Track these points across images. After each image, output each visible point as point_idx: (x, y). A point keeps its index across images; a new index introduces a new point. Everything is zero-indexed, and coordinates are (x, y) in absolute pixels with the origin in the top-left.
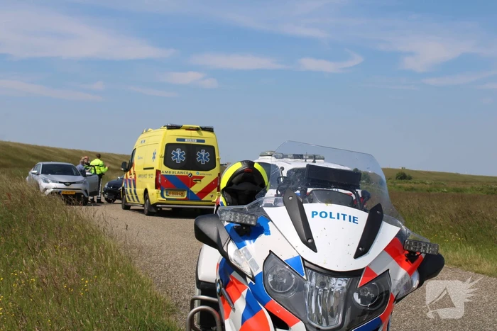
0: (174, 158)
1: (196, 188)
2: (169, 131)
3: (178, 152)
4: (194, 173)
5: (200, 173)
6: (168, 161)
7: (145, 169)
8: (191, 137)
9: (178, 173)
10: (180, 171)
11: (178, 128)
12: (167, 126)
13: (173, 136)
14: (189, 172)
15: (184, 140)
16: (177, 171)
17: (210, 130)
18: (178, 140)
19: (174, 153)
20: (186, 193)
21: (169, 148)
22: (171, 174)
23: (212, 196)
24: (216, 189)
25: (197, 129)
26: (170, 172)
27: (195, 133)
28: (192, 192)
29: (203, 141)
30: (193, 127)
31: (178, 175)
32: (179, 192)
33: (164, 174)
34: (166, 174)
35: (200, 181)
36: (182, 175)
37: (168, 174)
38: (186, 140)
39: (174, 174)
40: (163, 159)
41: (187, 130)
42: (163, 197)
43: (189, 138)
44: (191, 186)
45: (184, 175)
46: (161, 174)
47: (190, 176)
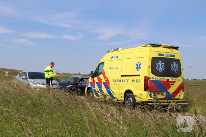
0: (158, 68)
1: (171, 90)
2: (153, 48)
3: (160, 63)
4: (170, 79)
5: (173, 79)
6: (154, 71)
7: (122, 76)
8: (167, 53)
9: (161, 79)
10: (162, 77)
11: (158, 46)
12: (151, 45)
13: (156, 52)
14: (167, 78)
15: (163, 55)
16: (160, 77)
17: (176, 48)
18: (159, 55)
19: (157, 64)
20: (165, 94)
21: (154, 60)
22: (156, 80)
23: (180, 95)
24: (182, 91)
25: (170, 47)
26: (155, 78)
27: (168, 50)
28: (169, 93)
29: (174, 56)
30: (167, 46)
31: (161, 80)
32: (161, 93)
33: (152, 80)
34: (153, 80)
35: (173, 85)
36: (163, 80)
37: (155, 80)
38: (164, 55)
39: (158, 80)
40: (151, 68)
41: (164, 47)
42: (151, 97)
43: (166, 53)
44: (169, 89)
45: (164, 80)
46: (150, 80)
47: (168, 81)
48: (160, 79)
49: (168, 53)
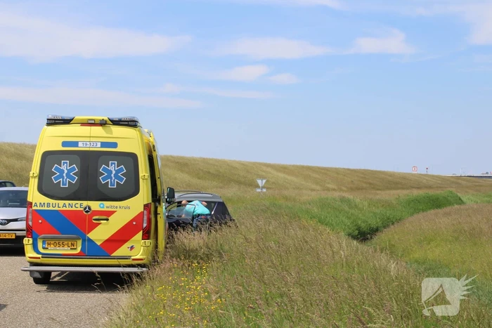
0: (56, 179)
1: (100, 234)
2: (50, 127)
3: (65, 167)
4: (95, 205)
5: (107, 205)
6: (45, 185)
9: (64, 206)
10: (67, 202)
11: (67, 122)
12: (47, 120)
14: (85, 203)
16: (61, 203)
17: (132, 123)
18: (64, 144)
19: (57, 169)
20: (80, 243)
21: (49, 159)
22: (51, 208)
24: (139, 235)
25: (102, 124)
26: (48, 205)
27: (97, 131)
28: (90, 241)
29: (114, 145)
30: (94, 120)
31: (64, 209)
32: (66, 242)
33: (39, 208)
34: (41, 208)
35: (107, 220)
36: (70, 209)
37: (46, 208)
38: (80, 144)
39: (56, 208)
40: (37, 180)
41: (83, 124)
42: (38, 252)
43: (88, 139)
44: (90, 230)
45: (74, 209)
46: (33, 208)
47: (87, 212)
48: (61, 205)
49: (92, 139)
